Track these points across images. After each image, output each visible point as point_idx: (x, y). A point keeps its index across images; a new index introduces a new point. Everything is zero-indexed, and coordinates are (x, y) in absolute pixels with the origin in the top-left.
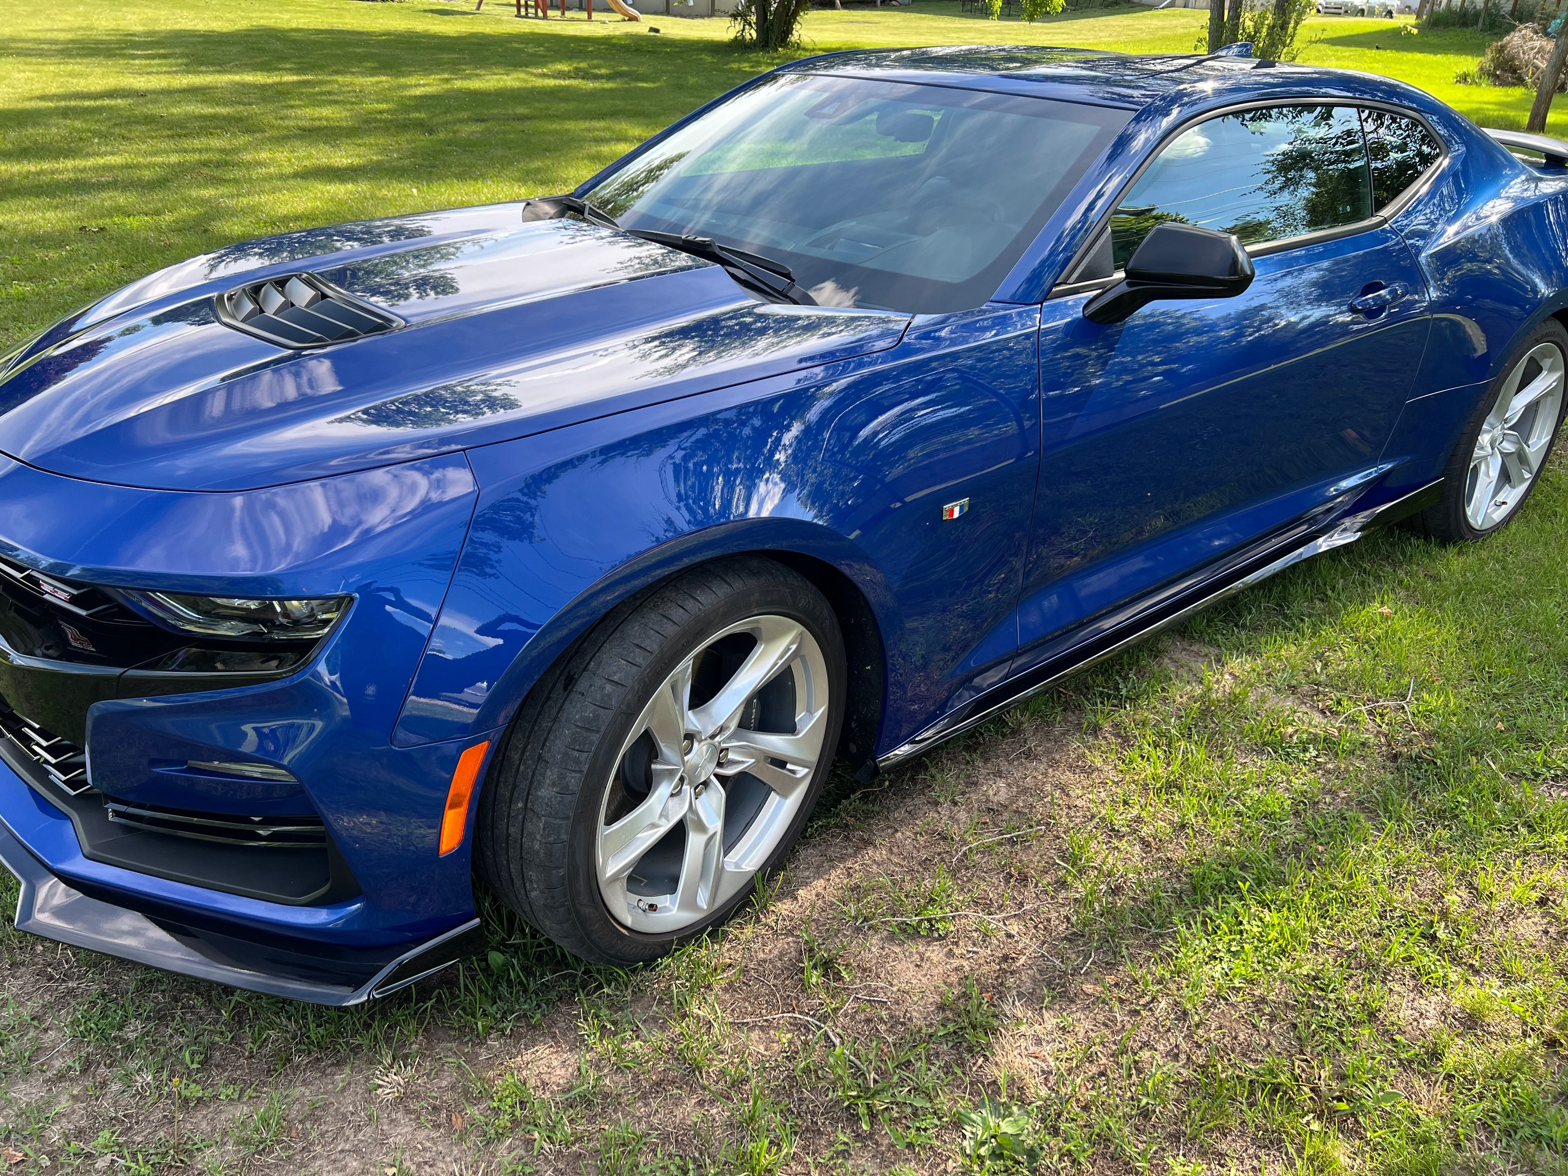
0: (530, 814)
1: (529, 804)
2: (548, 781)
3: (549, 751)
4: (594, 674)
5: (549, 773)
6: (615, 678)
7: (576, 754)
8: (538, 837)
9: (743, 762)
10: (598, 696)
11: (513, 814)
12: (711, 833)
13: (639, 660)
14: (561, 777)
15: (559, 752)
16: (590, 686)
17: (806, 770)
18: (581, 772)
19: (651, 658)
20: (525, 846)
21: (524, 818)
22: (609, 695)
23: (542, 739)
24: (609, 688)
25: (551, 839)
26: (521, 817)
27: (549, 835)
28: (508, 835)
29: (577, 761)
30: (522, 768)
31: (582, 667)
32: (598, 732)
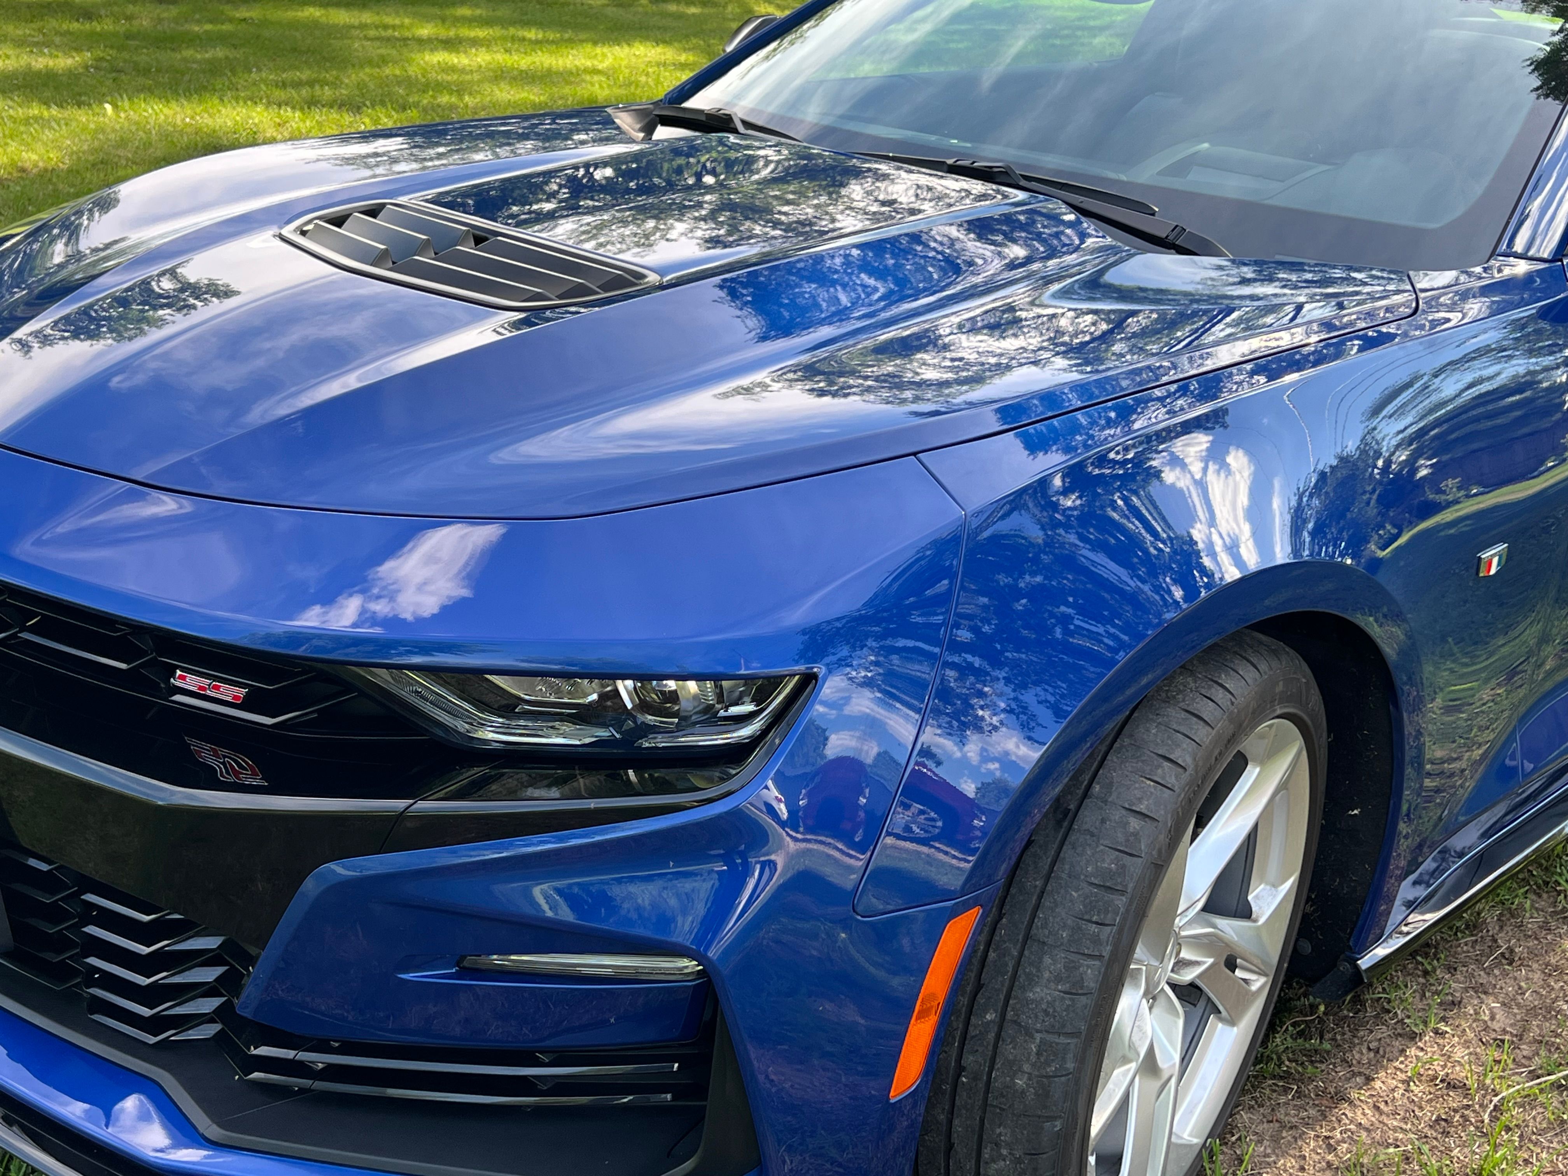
0: (1009, 1030)
1: (1010, 1014)
2: (1046, 975)
3: (1045, 926)
4: (1105, 802)
5: (1047, 960)
6: (1142, 808)
7: (1094, 928)
8: (1026, 1067)
9: (1197, 963)
10: (1121, 837)
11: (972, 1032)
12: (1165, 1076)
13: (1171, 780)
14: (1072, 967)
15: (1064, 926)
16: (1103, 821)
17: (1263, 980)
18: (1100, 957)
19: (1185, 777)
20: (996, 1085)
21: (998, 1036)
22: (1136, 835)
23: (1030, 907)
24: (1134, 823)
25: (1051, 1070)
26: (991, 1036)
27: (1047, 1063)
28: (960, 1069)
29: (1096, 941)
30: (992, 955)
31: (1080, 792)
32: (1123, 892)
